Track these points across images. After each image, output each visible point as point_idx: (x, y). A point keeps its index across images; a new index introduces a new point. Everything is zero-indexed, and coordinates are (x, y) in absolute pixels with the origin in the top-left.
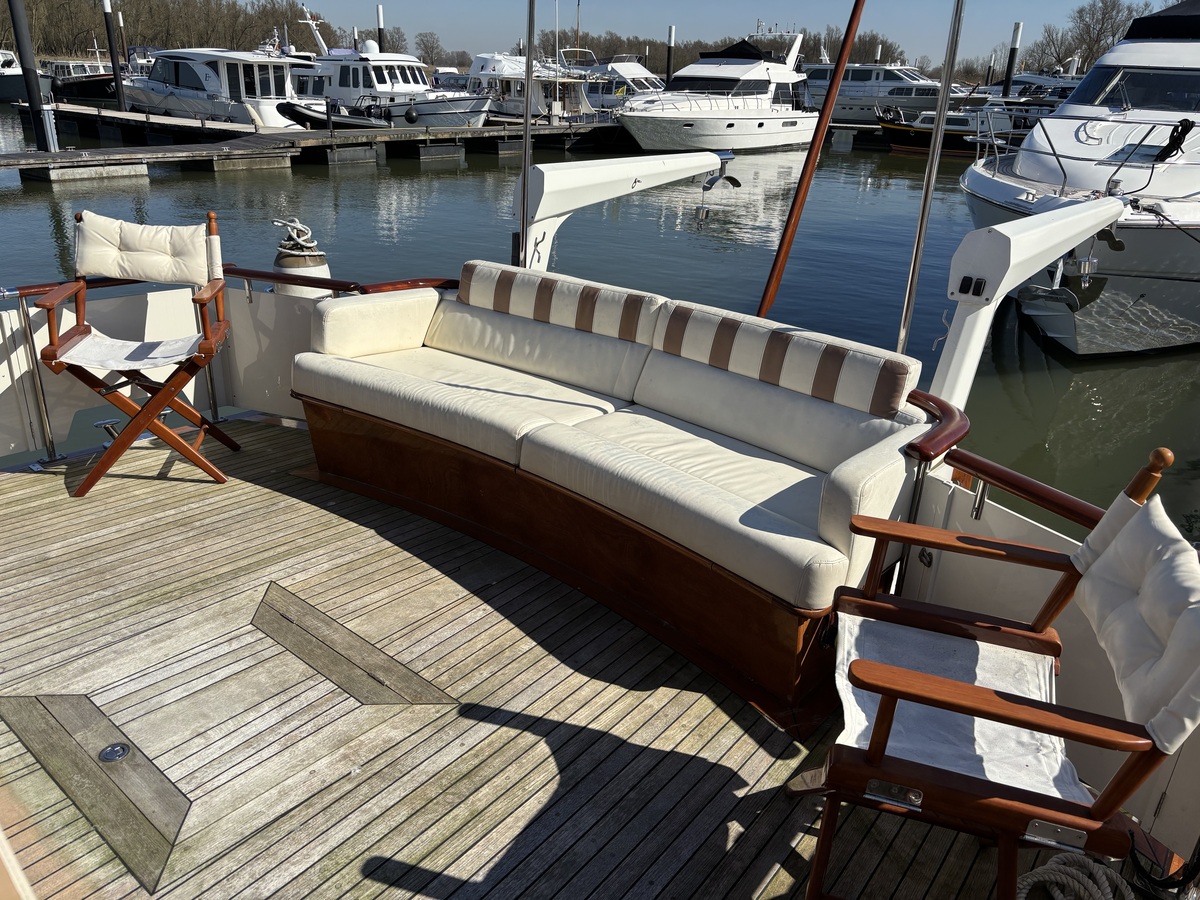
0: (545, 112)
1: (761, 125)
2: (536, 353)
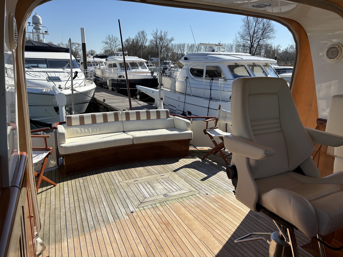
2: (98, 129)
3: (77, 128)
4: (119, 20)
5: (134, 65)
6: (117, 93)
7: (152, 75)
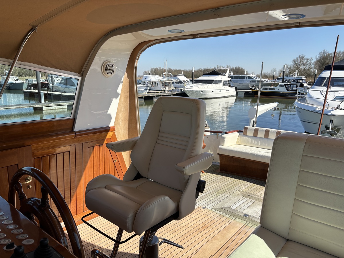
0: (163, 89)
1: (220, 91)
2: (267, 144)
3: (249, 138)
4: (338, 36)
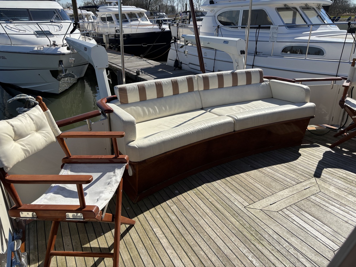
2: (167, 107)
3: (137, 107)
5: (133, 16)
6: (117, 51)
7: (159, 27)
